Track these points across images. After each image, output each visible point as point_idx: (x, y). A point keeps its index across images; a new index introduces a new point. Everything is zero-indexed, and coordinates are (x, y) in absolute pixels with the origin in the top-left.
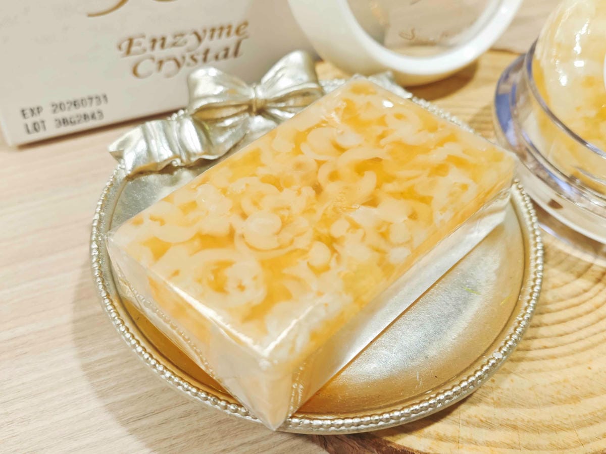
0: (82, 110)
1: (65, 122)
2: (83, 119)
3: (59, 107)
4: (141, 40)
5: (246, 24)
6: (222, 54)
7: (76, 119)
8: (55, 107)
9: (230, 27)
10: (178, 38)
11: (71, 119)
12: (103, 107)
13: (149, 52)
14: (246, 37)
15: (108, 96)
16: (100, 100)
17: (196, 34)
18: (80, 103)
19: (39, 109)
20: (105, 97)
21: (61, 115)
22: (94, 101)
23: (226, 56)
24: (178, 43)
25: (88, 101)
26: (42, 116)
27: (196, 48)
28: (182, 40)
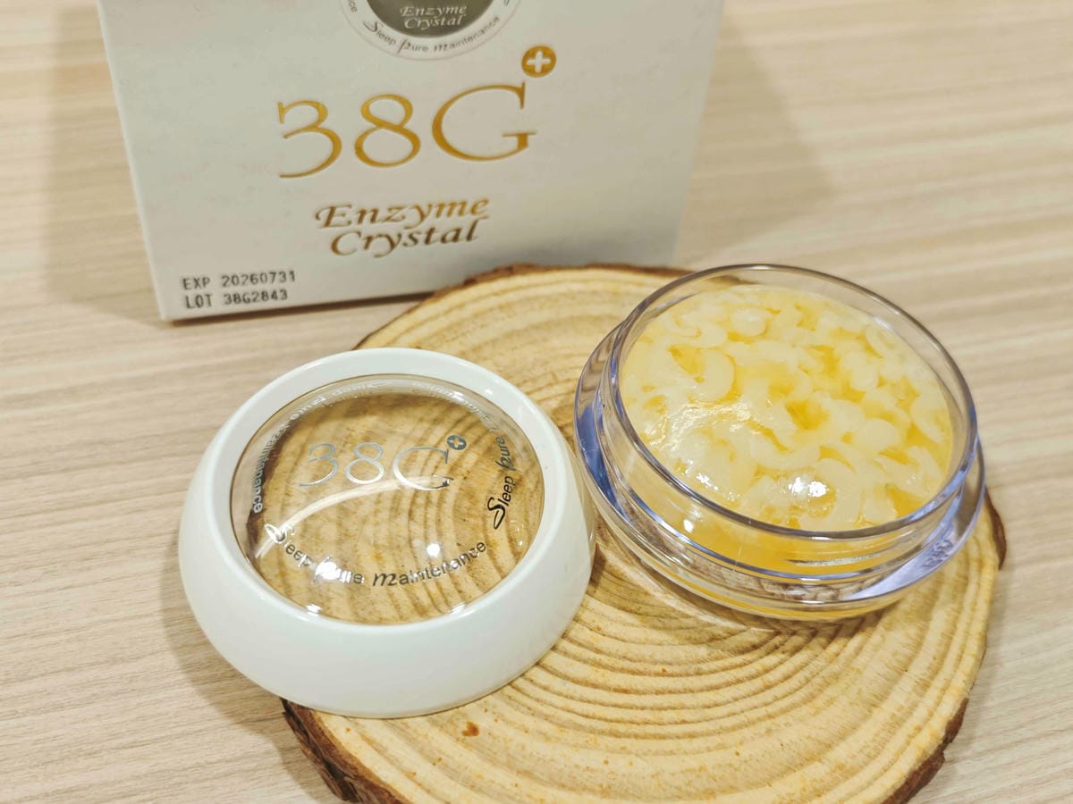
0: (259, 287)
1: (237, 298)
2: (259, 298)
3: (230, 280)
4: (345, 209)
5: (486, 202)
6: (451, 235)
7: (252, 297)
8: (226, 279)
9: (464, 204)
10: (394, 211)
11: (244, 295)
12: (288, 285)
13: (354, 226)
14: (485, 217)
15: (295, 273)
16: (284, 276)
17: (418, 208)
18: (258, 277)
19: (205, 281)
20: (292, 273)
21: (232, 290)
22: (278, 277)
23: (455, 239)
24: (394, 217)
25: (270, 277)
26: (208, 289)
27: (416, 226)
28: (398, 215)
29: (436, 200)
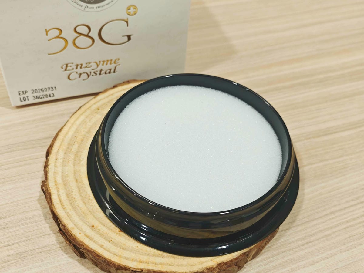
0: (45, 93)
1: (37, 97)
2: (45, 97)
3: (34, 91)
4: (71, 64)
5: (119, 59)
6: (108, 72)
7: (42, 97)
9: (111, 60)
10: (88, 64)
11: (40, 96)
12: (54, 92)
13: (75, 70)
14: (119, 65)
15: (56, 88)
16: (53, 89)
17: (96, 62)
18: (44, 90)
19: (26, 92)
21: (35, 94)
22: (51, 89)
23: (110, 72)
24: (88, 66)
25: (48, 89)
26: (28, 94)
27: (96, 69)
28: (89, 65)
29: (102, 60)
